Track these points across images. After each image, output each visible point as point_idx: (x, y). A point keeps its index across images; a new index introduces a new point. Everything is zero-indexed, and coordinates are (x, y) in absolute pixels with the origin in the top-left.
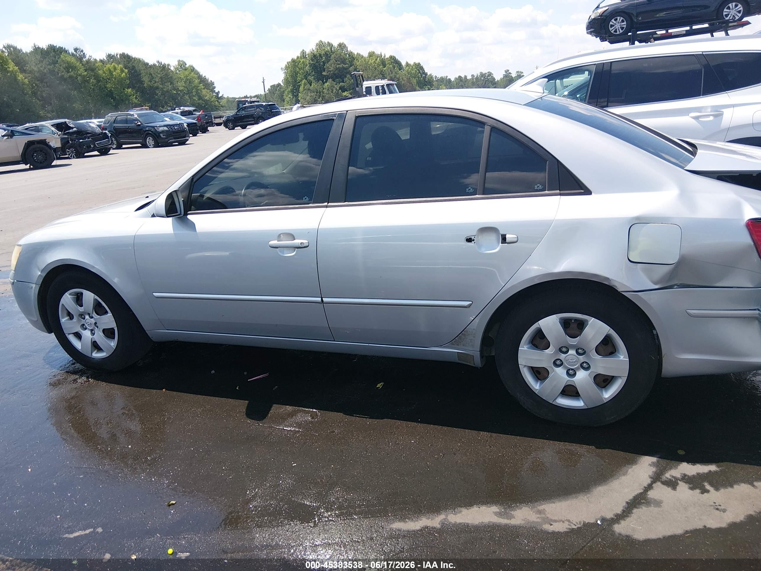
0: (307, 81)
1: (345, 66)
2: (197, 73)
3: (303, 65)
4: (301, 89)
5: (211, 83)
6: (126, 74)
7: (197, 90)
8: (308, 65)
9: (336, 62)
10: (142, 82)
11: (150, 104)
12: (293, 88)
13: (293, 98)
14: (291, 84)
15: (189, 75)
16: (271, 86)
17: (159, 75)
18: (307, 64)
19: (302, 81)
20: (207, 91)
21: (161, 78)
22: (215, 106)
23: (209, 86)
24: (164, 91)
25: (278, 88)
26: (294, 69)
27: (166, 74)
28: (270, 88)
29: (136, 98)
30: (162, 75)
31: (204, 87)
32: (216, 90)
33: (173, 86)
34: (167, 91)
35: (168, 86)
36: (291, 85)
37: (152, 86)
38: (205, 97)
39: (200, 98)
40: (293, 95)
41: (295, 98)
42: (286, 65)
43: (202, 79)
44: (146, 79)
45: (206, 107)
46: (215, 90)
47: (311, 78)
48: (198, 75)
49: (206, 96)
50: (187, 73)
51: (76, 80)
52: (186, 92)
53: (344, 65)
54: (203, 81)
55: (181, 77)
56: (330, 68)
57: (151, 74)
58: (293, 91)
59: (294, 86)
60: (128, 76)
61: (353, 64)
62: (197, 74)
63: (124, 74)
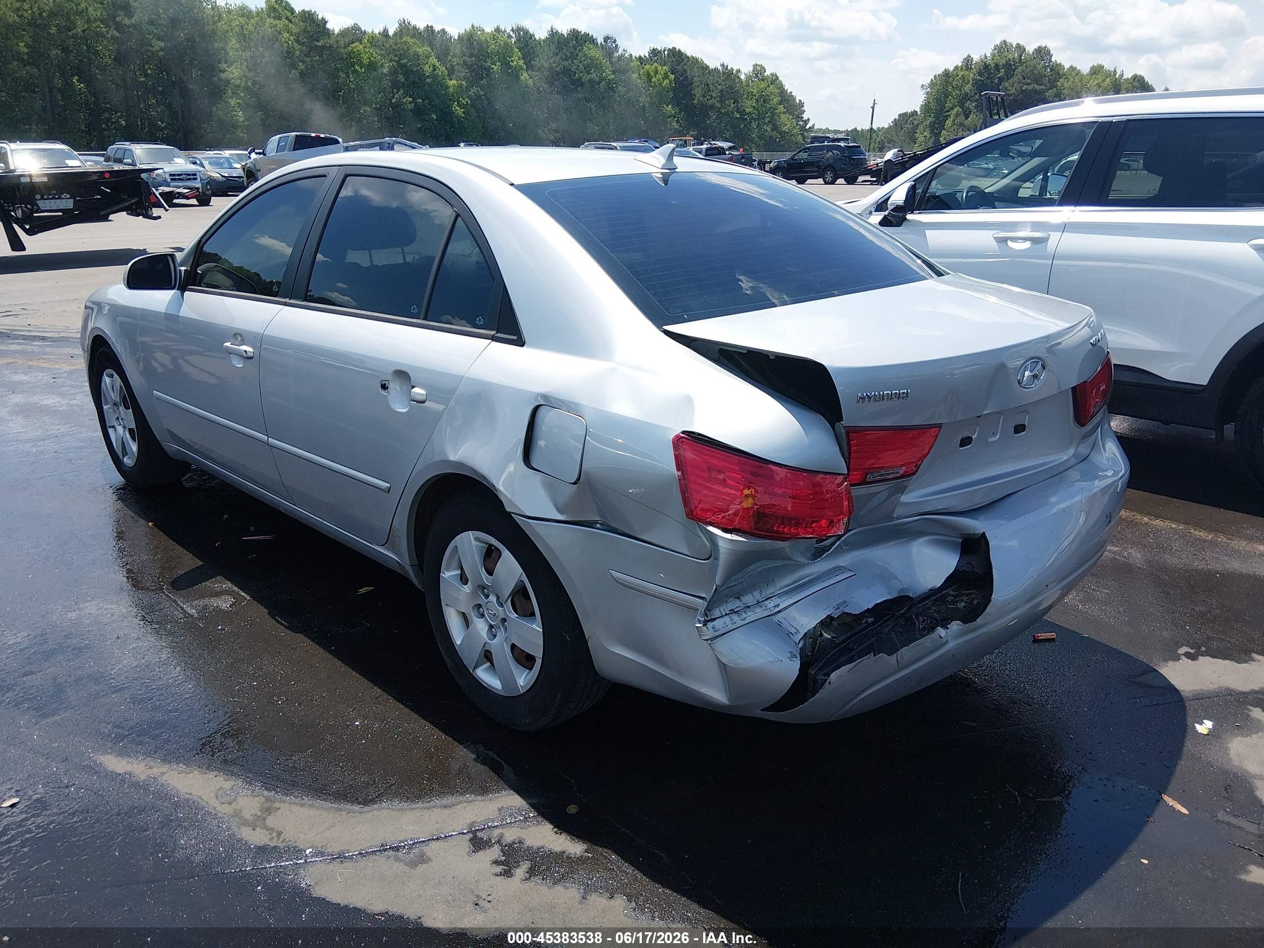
0: (963, 110)
1: (1038, 88)
2: (781, 87)
3: (961, 81)
4: (949, 123)
5: (799, 104)
6: (671, 82)
7: (773, 114)
8: (971, 82)
9: (1024, 79)
10: (692, 97)
11: (696, 133)
12: (935, 121)
13: (931, 137)
14: (933, 113)
15: (766, 89)
16: (900, 115)
17: (720, 87)
18: (970, 80)
19: (953, 109)
20: (789, 116)
21: (722, 91)
22: (796, 143)
23: (794, 108)
24: (721, 113)
25: (911, 119)
26: (944, 88)
27: (730, 87)
28: (897, 117)
29: (677, 121)
30: (724, 87)
31: (785, 110)
32: (805, 117)
33: (738, 106)
34: (726, 114)
35: (730, 106)
36: (932, 116)
37: (704, 103)
38: (784, 127)
39: (775, 128)
40: (932, 132)
41: (933, 138)
42: (932, 80)
43: (786, 97)
44: (698, 92)
45: (782, 143)
46: (803, 115)
47: (970, 105)
48: (781, 89)
49: (786, 125)
50: (763, 85)
51: (597, 86)
52: (755, 117)
53: (1036, 86)
54: (785, 100)
55: (752, 92)
56: (1009, 90)
57: (708, 85)
58: (934, 126)
59: (937, 117)
60: (674, 85)
61: (1056, 87)
62: (779, 89)
63: (667, 81)
